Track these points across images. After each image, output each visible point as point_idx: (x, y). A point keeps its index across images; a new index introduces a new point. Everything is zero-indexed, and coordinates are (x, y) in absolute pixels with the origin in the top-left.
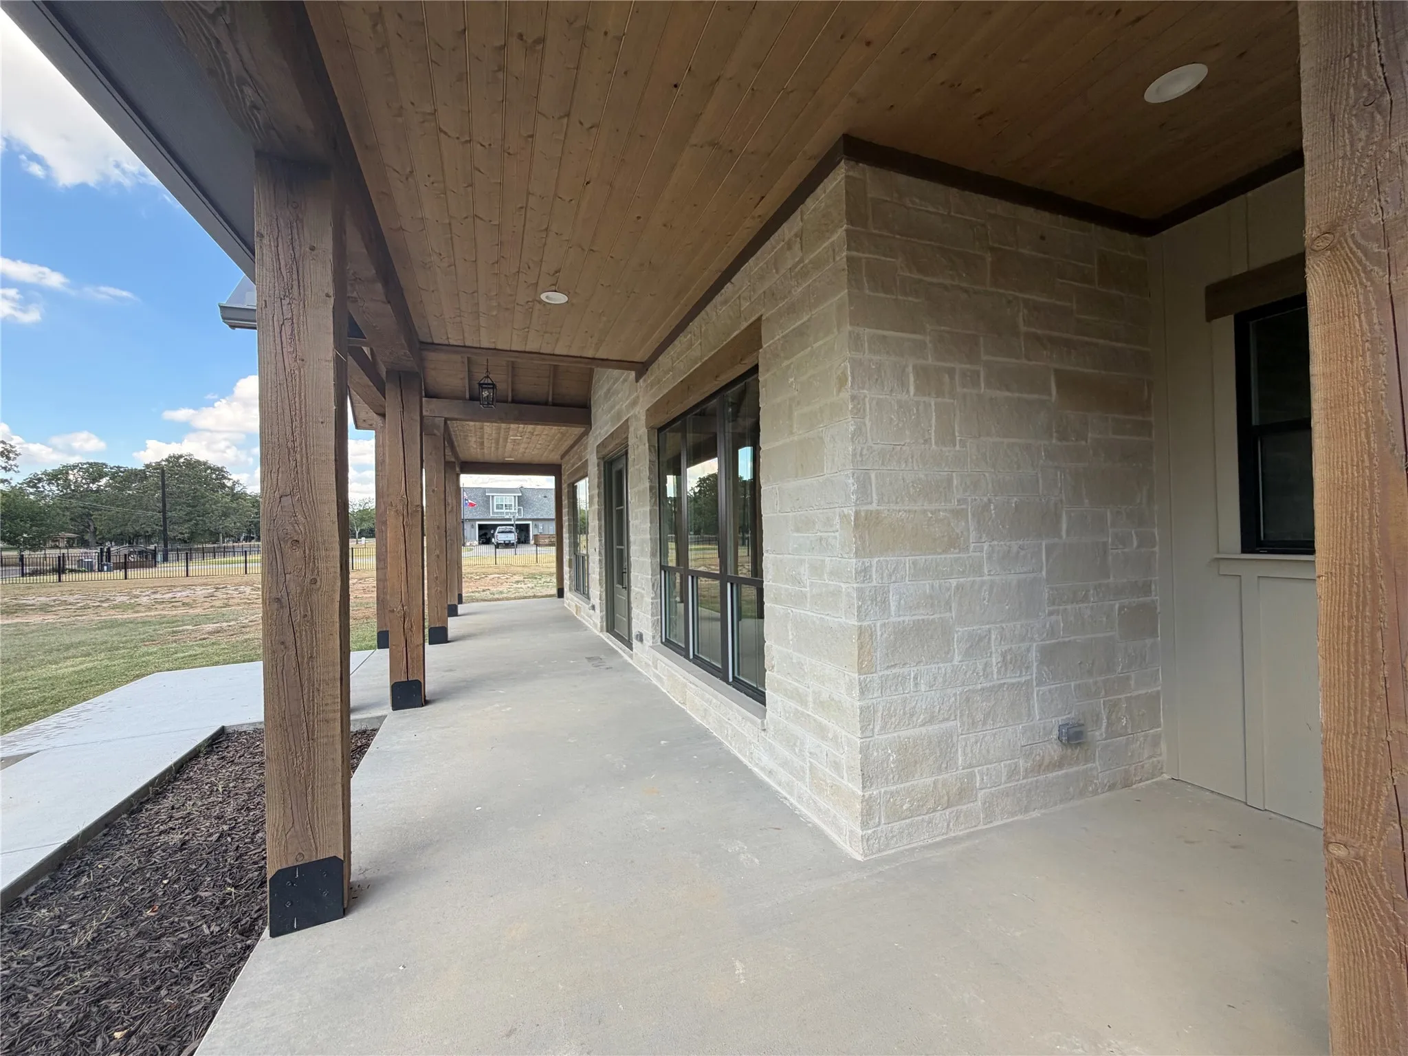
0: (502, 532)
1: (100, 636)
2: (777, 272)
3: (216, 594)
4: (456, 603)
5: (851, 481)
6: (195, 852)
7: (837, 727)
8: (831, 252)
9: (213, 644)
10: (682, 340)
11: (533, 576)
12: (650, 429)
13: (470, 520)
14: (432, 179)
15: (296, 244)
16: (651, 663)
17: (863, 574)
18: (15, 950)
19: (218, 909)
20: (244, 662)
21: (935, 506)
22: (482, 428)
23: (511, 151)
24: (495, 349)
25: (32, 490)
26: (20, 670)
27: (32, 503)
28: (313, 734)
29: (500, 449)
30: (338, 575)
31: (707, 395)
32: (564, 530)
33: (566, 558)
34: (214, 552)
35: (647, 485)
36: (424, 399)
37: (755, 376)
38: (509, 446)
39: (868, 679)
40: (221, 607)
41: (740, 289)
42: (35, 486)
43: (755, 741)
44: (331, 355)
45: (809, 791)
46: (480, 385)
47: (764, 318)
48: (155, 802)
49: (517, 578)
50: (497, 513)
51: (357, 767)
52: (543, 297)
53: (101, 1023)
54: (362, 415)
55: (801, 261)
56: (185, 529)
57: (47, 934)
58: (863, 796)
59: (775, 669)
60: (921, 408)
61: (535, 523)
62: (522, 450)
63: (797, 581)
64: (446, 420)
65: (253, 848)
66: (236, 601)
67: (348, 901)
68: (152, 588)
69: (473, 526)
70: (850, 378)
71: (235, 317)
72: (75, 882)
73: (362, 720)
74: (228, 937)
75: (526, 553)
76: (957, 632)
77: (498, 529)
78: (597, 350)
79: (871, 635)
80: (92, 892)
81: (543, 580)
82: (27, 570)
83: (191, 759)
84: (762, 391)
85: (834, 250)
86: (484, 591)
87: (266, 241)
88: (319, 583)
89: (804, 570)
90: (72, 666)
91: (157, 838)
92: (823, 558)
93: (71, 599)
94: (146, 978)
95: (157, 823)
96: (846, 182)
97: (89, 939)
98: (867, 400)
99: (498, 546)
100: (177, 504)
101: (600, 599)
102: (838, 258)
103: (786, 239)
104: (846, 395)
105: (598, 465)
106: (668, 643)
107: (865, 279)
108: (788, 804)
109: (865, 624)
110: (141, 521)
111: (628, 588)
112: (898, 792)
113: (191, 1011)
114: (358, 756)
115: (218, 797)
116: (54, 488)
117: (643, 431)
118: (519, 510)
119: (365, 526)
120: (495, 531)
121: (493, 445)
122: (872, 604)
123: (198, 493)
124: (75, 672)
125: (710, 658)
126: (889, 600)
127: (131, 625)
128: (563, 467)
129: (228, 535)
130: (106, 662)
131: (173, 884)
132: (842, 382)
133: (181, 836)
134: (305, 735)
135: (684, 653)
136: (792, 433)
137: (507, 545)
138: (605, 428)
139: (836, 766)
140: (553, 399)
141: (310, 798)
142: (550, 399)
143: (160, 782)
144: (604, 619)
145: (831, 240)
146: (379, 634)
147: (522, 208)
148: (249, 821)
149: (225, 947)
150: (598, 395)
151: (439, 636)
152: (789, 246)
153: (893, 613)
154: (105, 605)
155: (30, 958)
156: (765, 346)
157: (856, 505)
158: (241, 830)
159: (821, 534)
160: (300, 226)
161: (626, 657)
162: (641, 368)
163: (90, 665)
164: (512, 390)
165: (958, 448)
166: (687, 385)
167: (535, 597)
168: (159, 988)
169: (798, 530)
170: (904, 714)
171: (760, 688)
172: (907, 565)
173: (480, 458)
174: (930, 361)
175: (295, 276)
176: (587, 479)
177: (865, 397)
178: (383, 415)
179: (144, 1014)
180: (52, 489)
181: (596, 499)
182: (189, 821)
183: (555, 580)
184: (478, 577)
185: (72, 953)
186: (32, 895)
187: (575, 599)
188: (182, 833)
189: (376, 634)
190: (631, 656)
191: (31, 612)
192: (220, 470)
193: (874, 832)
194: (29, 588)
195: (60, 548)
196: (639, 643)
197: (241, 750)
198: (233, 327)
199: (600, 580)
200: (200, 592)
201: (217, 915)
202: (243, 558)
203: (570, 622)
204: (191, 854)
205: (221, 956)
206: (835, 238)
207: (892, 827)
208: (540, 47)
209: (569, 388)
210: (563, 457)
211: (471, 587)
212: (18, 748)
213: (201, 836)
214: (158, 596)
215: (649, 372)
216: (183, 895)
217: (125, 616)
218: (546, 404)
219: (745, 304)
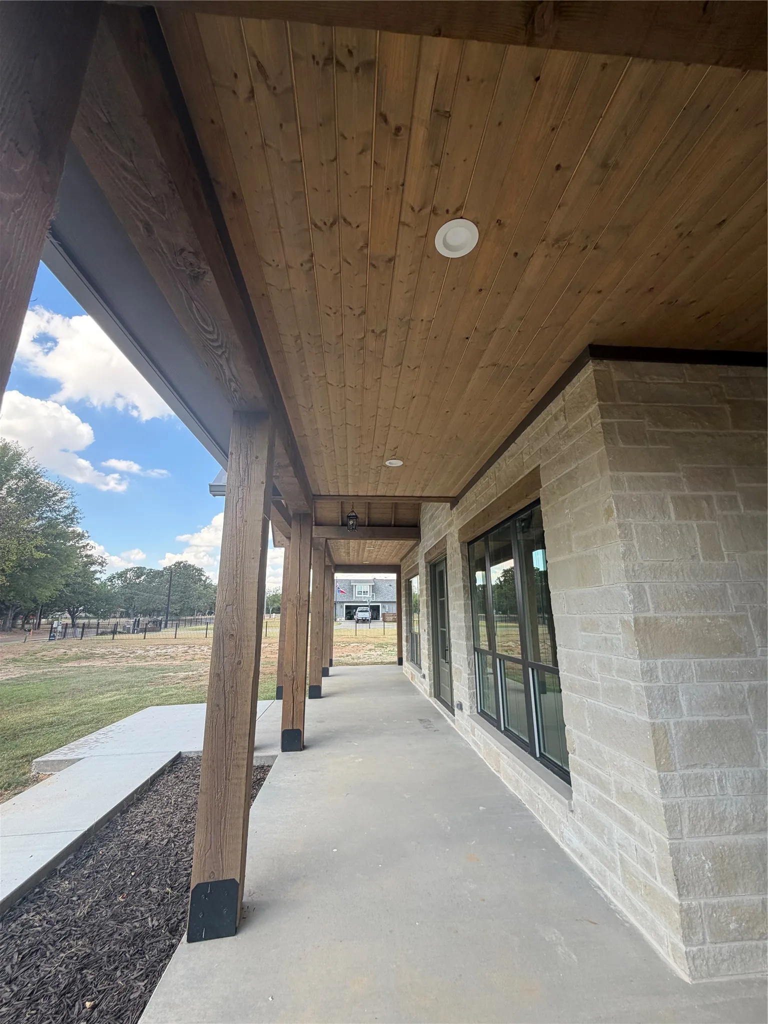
0: (361, 611)
1: (126, 677)
2: (548, 435)
3: (189, 651)
4: (328, 666)
5: (626, 592)
6: (152, 852)
7: (643, 822)
8: (588, 420)
9: (183, 687)
10: (483, 481)
11: (381, 646)
12: (462, 543)
13: (340, 602)
14: (323, 408)
15: (249, 456)
16: (469, 730)
17: (649, 674)
18: (47, 911)
19: (159, 905)
20: (197, 703)
21: (711, 613)
22: (349, 543)
23: (368, 387)
24: (357, 496)
25: (110, 583)
26: (86, 697)
27: (109, 591)
28: (229, 776)
29: (360, 556)
30: (254, 659)
31: (502, 520)
32: (403, 613)
33: (404, 635)
34: (191, 622)
35: (462, 584)
36: (314, 527)
37: (538, 507)
38: (366, 554)
39: (669, 778)
40: (191, 661)
41: (522, 447)
42: (111, 581)
43: (565, 820)
44: (261, 517)
45: (622, 885)
46: (348, 516)
47: (541, 467)
48: (137, 807)
49: (370, 647)
50: (358, 597)
51: (256, 796)
52: (387, 463)
53: (81, 990)
54: (278, 539)
55: (566, 427)
56: (178, 606)
57: (65, 903)
58: (681, 905)
59: (577, 752)
60: (684, 530)
61: (383, 604)
62: (374, 556)
63: (587, 673)
64: (327, 539)
65: (186, 856)
66: (199, 656)
67: (240, 920)
68: (156, 645)
69: (342, 607)
70: (615, 511)
71: (215, 490)
72: (86, 862)
73: (261, 757)
74: (162, 932)
75: (377, 627)
76: (759, 735)
77: (359, 609)
78: (423, 491)
79: (666, 733)
80: (93, 872)
81: (388, 649)
82: (100, 631)
83: (159, 776)
84: (545, 519)
85: (591, 419)
86: (347, 656)
87: (234, 457)
88: (242, 663)
89: (594, 666)
90: (110, 697)
91: (133, 835)
92: (610, 656)
93: (116, 651)
94: (110, 957)
95: (135, 823)
96: (594, 374)
97: (85, 912)
98: (633, 526)
99: (358, 621)
100: (175, 592)
101: (429, 670)
102: (594, 425)
103: (553, 413)
104: (613, 523)
105: (426, 567)
106: (482, 713)
107: (619, 437)
108: (603, 896)
109: (658, 721)
110: (157, 601)
111: (450, 663)
112: (721, 907)
113: (132, 997)
114: (257, 787)
115: (171, 809)
116: (120, 582)
117: (457, 545)
118: (373, 595)
119: (276, 605)
120: (356, 610)
121: (356, 554)
122: (662, 702)
123: (187, 585)
124: (111, 702)
125: (518, 730)
126: (679, 700)
127: (142, 670)
128: (402, 568)
129: (199, 611)
130: (126, 696)
131: (137, 877)
132: (609, 513)
133: (147, 837)
134: (225, 775)
135: (496, 724)
136: (571, 551)
137: (364, 621)
138: (430, 541)
139: (647, 864)
140: (394, 522)
141: (223, 826)
142: (393, 523)
143: (140, 792)
144: (432, 686)
145: (588, 412)
146: (278, 688)
147: (374, 416)
148: (186, 831)
149: (159, 941)
150: (425, 519)
151: (316, 693)
152: (556, 418)
153: (685, 712)
154: (132, 656)
155: (53, 920)
156: (544, 486)
157: (634, 612)
158: (181, 839)
159: (606, 635)
160: (251, 446)
161: (449, 721)
162: (454, 501)
163: (118, 697)
164: (368, 517)
165: (726, 561)
166: (487, 513)
167: (382, 663)
168: (116, 969)
169: (584, 630)
170: (714, 817)
171: (565, 768)
172: (693, 667)
173: (347, 562)
174: (687, 492)
175: (247, 474)
176: (418, 576)
177: (631, 524)
178: (289, 538)
179: (105, 990)
180: (118, 583)
181: (425, 592)
182: (153, 825)
183: (396, 649)
184: (344, 645)
185: (75, 922)
186: (63, 868)
187: (411, 668)
188: (147, 835)
189: (276, 687)
190: (453, 721)
191: (97, 659)
192: (200, 570)
193: (700, 950)
194: (98, 643)
195: (116, 618)
196: (460, 712)
197: (188, 772)
198: (214, 495)
199: (428, 655)
200: (181, 649)
201: (158, 910)
202: (205, 627)
203: (406, 686)
204: (150, 853)
205: (156, 950)
206: (590, 410)
207: (721, 948)
208: (384, 334)
209: (405, 515)
210: (401, 560)
211: (339, 652)
212: (75, 754)
213: (157, 840)
214: (159, 651)
215: (459, 504)
216: (141, 888)
217: (141, 664)
218: (390, 526)
219: (526, 458)
